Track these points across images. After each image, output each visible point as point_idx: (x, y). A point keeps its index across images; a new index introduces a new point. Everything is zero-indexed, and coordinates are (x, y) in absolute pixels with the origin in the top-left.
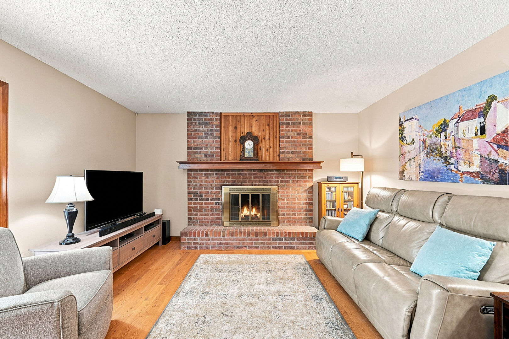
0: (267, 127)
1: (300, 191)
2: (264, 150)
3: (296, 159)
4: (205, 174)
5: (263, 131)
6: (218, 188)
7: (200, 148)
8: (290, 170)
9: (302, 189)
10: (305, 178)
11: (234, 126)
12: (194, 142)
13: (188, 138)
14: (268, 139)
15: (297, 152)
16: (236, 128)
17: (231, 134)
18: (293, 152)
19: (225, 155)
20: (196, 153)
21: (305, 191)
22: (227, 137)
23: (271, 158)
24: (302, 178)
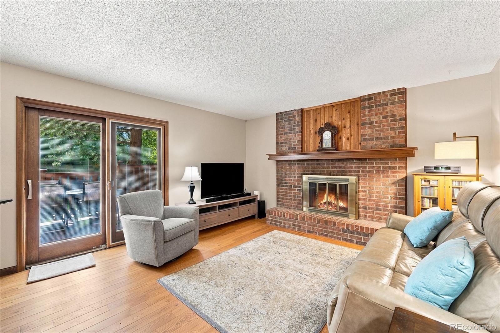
0: (348, 114)
1: (387, 183)
2: (344, 139)
3: (381, 146)
4: (289, 165)
5: (344, 119)
6: (300, 176)
7: (285, 142)
8: (374, 159)
9: (389, 181)
10: (394, 168)
11: (315, 119)
12: (281, 137)
13: (277, 135)
14: (349, 127)
15: (382, 139)
16: (316, 120)
17: (312, 126)
18: (377, 139)
19: (307, 147)
20: (282, 147)
21: (394, 183)
22: (308, 130)
23: (352, 147)
24: (390, 168)
